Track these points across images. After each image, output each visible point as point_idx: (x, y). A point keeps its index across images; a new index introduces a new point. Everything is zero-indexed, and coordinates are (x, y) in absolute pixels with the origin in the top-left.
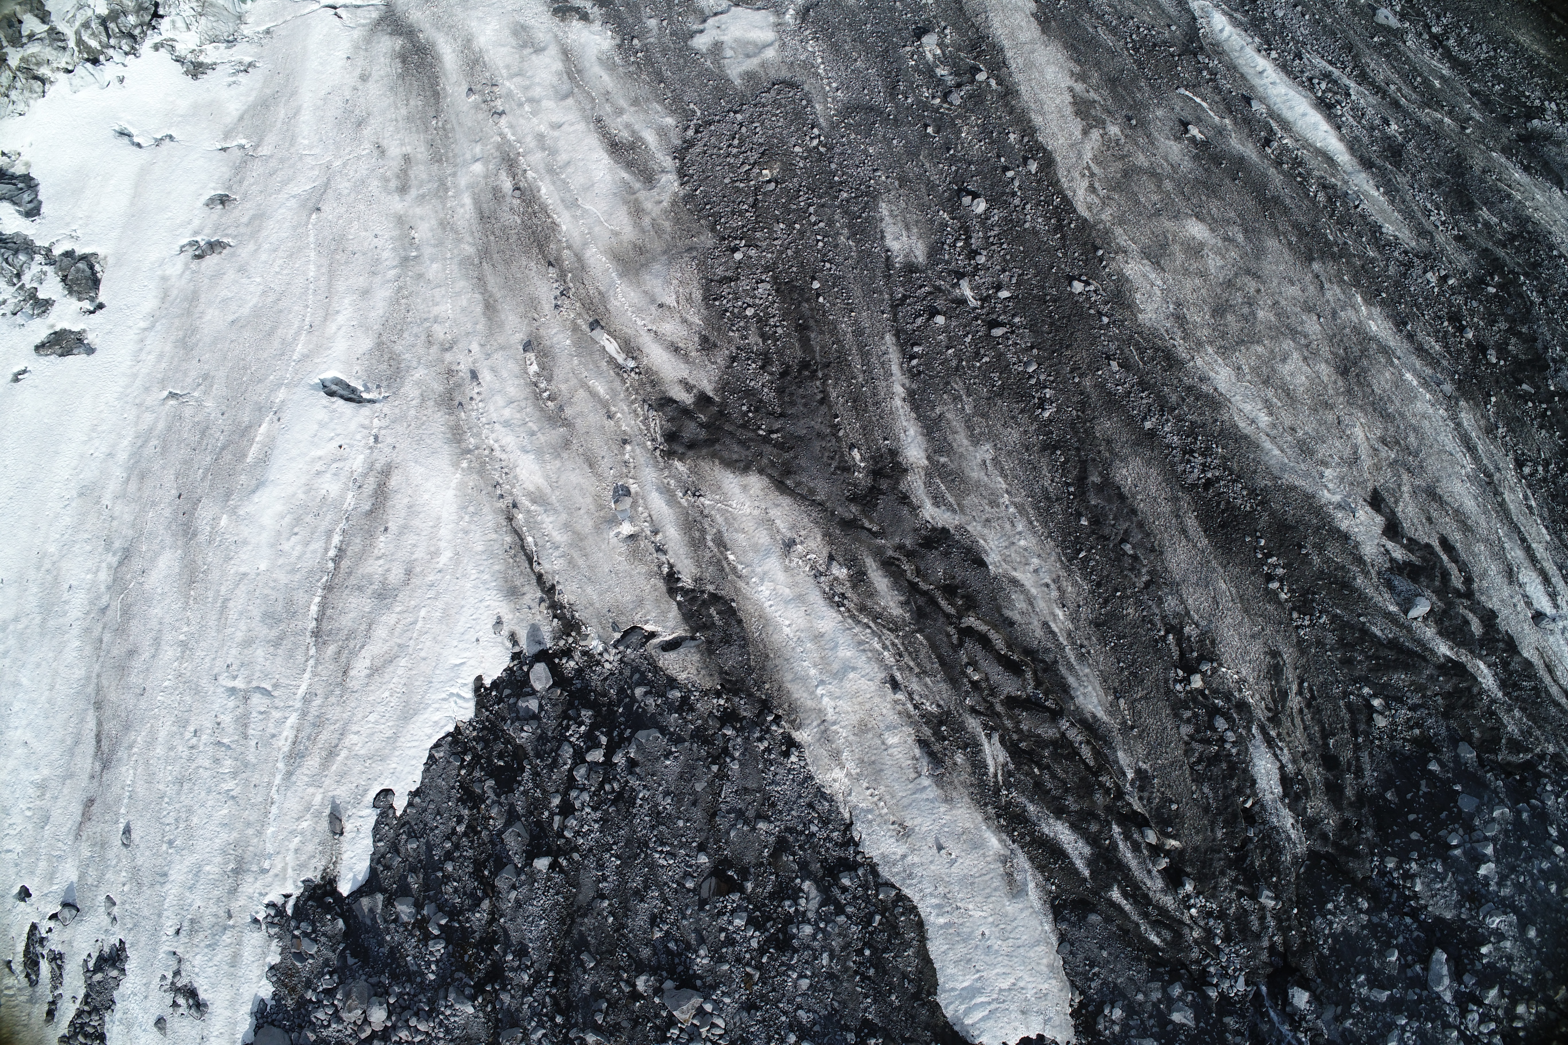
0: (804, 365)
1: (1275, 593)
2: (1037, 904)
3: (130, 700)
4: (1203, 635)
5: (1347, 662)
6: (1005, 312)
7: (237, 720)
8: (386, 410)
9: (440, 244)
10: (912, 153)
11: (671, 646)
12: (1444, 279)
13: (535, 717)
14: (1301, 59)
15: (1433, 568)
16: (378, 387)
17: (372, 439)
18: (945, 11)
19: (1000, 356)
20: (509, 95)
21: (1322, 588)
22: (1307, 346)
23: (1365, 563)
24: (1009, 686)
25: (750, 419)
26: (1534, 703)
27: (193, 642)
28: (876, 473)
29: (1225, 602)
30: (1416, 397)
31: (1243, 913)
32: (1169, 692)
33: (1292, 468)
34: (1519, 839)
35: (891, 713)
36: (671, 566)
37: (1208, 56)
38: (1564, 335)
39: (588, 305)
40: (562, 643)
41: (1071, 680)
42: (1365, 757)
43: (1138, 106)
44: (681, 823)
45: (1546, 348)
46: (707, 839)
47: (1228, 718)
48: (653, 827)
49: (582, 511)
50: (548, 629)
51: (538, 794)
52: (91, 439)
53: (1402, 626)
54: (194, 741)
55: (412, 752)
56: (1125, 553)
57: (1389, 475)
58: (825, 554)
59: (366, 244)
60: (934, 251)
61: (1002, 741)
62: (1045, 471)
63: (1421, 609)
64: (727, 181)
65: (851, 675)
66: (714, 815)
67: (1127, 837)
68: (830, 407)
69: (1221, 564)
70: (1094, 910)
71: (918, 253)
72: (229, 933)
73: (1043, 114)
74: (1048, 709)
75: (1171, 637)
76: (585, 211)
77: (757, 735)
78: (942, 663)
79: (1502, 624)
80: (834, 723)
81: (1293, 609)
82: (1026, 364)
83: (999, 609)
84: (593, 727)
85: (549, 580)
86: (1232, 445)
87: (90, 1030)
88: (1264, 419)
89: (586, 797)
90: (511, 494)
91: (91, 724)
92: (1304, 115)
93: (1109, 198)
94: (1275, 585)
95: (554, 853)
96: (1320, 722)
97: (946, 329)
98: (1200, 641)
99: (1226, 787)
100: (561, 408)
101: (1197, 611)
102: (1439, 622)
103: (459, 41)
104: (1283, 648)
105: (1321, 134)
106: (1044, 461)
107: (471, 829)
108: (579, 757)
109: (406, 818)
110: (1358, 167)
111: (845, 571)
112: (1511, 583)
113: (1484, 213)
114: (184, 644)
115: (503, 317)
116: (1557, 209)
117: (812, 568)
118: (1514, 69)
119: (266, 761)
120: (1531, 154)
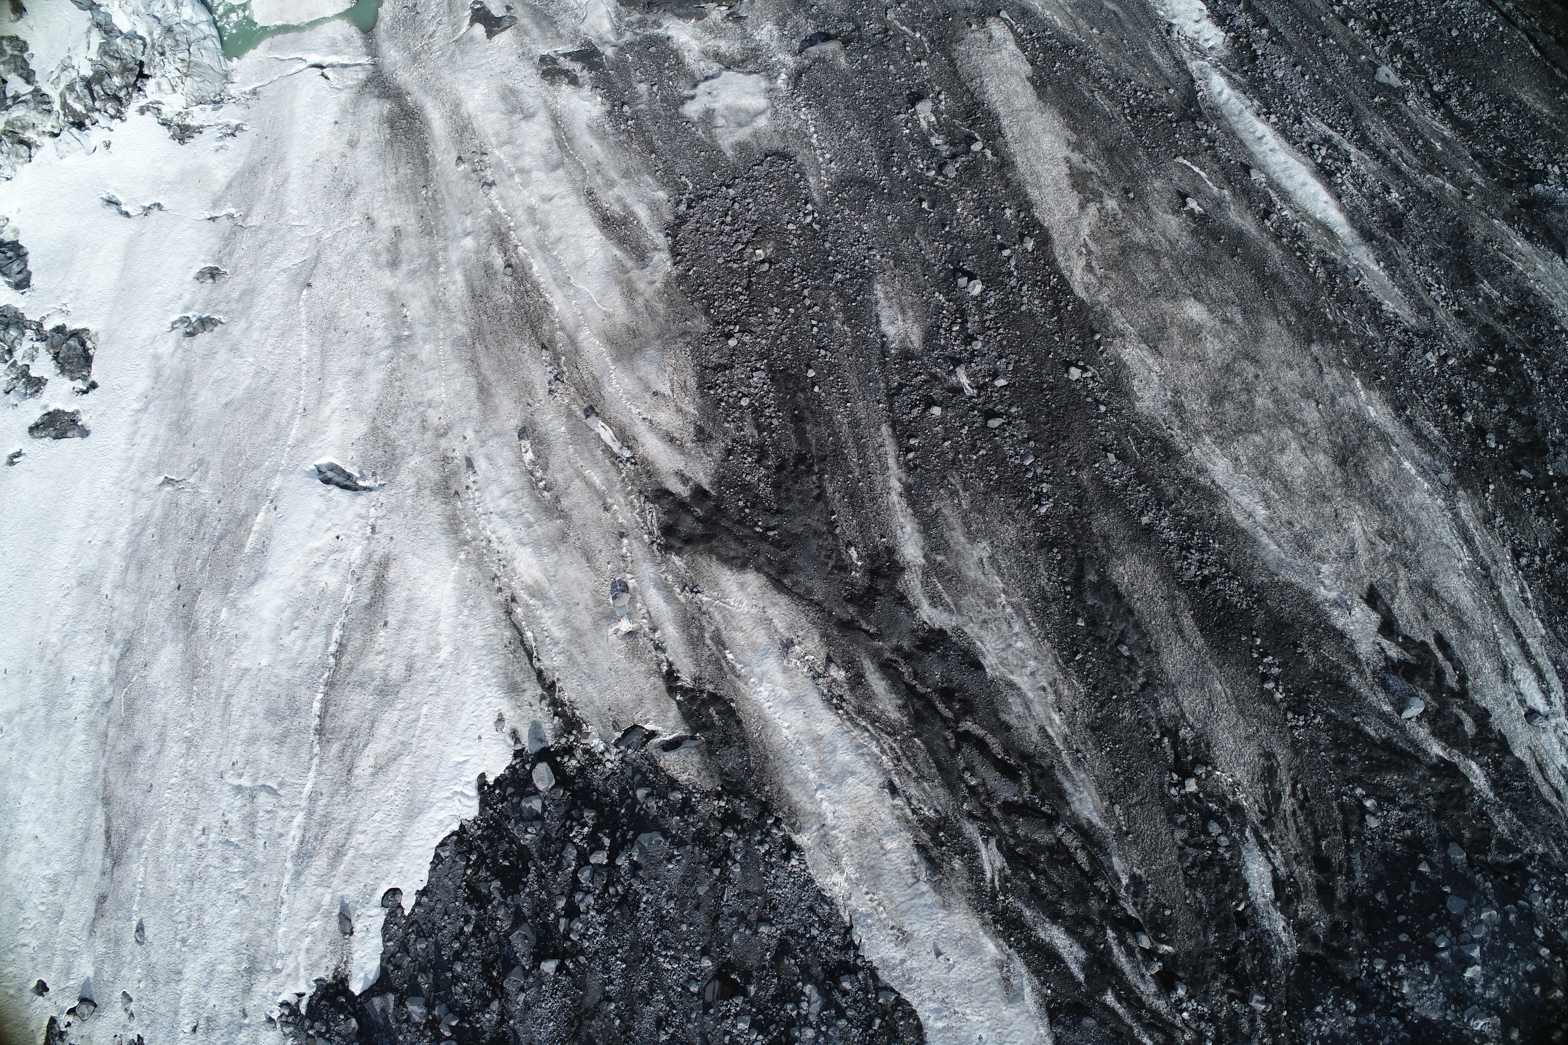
0: (800, 458)
1: (1270, 693)
2: (1033, 1008)
3: (137, 796)
4: (1198, 737)
5: (1341, 762)
6: (1001, 402)
7: (244, 819)
8: (382, 499)
9: (432, 323)
10: (907, 230)
11: (671, 746)
12: (1443, 359)
13: (538, 817)
14: (1301, 123)
15: (1428, 666)
16: (374, 474)
17: (369, 529)
18: (939, 74)
19: (997, 448)
20: (499, 165)
21: (1317, 687)
22: (1305, 435)
23: (1360, 663)
24: (1006, 792)
25: (747, 515)
26: (1525, 803)
27: (197, 738)
28: (874, 573)
29: (1221, 704)
30: (1414, 487)
31: (1234, 1016)
32: (1164, 796)
33: (1289, 564)
34: (1506, 941)
35: (889, 817)
36: (670, 665)
37: (1207, 122)
38: (1564, 415)
39: (583, 390)
40: (563, 741)
41: (1067, 785)
42: (1357, 858)
43: (1136, 177)
44: (684, 927)
45: (1545, 431)
46: (710, 942)
47: (1222, 822)
48: (657, 931)
49: (581, 607)
50: (549, 726)
51: (544, 895)
52: (88, 526)
53: (1395, 726)
54: (203, 839)
55: (418, 851)
56: (1121, 655)
57: (1386, 570)
58: (823, 655)
59: (358, 322)
60: (930, 336)
61: (999, 847)
62: (1042, 570)
63: (1415, 709)
64: (720, 261)
65: (850, 780)
66: (717, 918)
67: (1121, 942)
68: (827, 503)
69: (1216, 664)
70: (1088, 1014)
71: (913, 338)
72: (244, 1032)
73: (1040, 188)
74: (1045, 815)
75: (1166, 740)
76: (578, 291)
77: (758, 838)
78: (940, 768)
79: (1495, 723)
80: (834, 828)
81: (1288, 709)
82: (1024, 457)
83: (995, 713)
84: (596, 828)
85: (549, 677)
86: (1229, 540)
88: (1261, 512)
89: (590, 900)
90: (509, 587)
91: (100, 820)
92: (1304, 184)
93: (1106, 277)
94: (1270, 685)
95: (560, 955)
96: (1313, 824)
97: (942, 420)
98: (1195, 744)
99: (1219, 892)
100: (557, 499)
101: (1193, 713)
102: (1432, 722)
103: (448, 106)
104: (1277, 750)
105: (1321, 205)
106: (1041, 560)
107: (479, 929)
108: (583, 859)
109: (414, 918)
110: (1358, 240)
111: (843, 673)
112: (1505, 681)
113: (1485, 286)
114: (188, 741)
115: (497, 401)
116: (1558, 279)
117: (810, 669)
118: (1517, 129)
119: (274, 861)
120: (1534, 221)
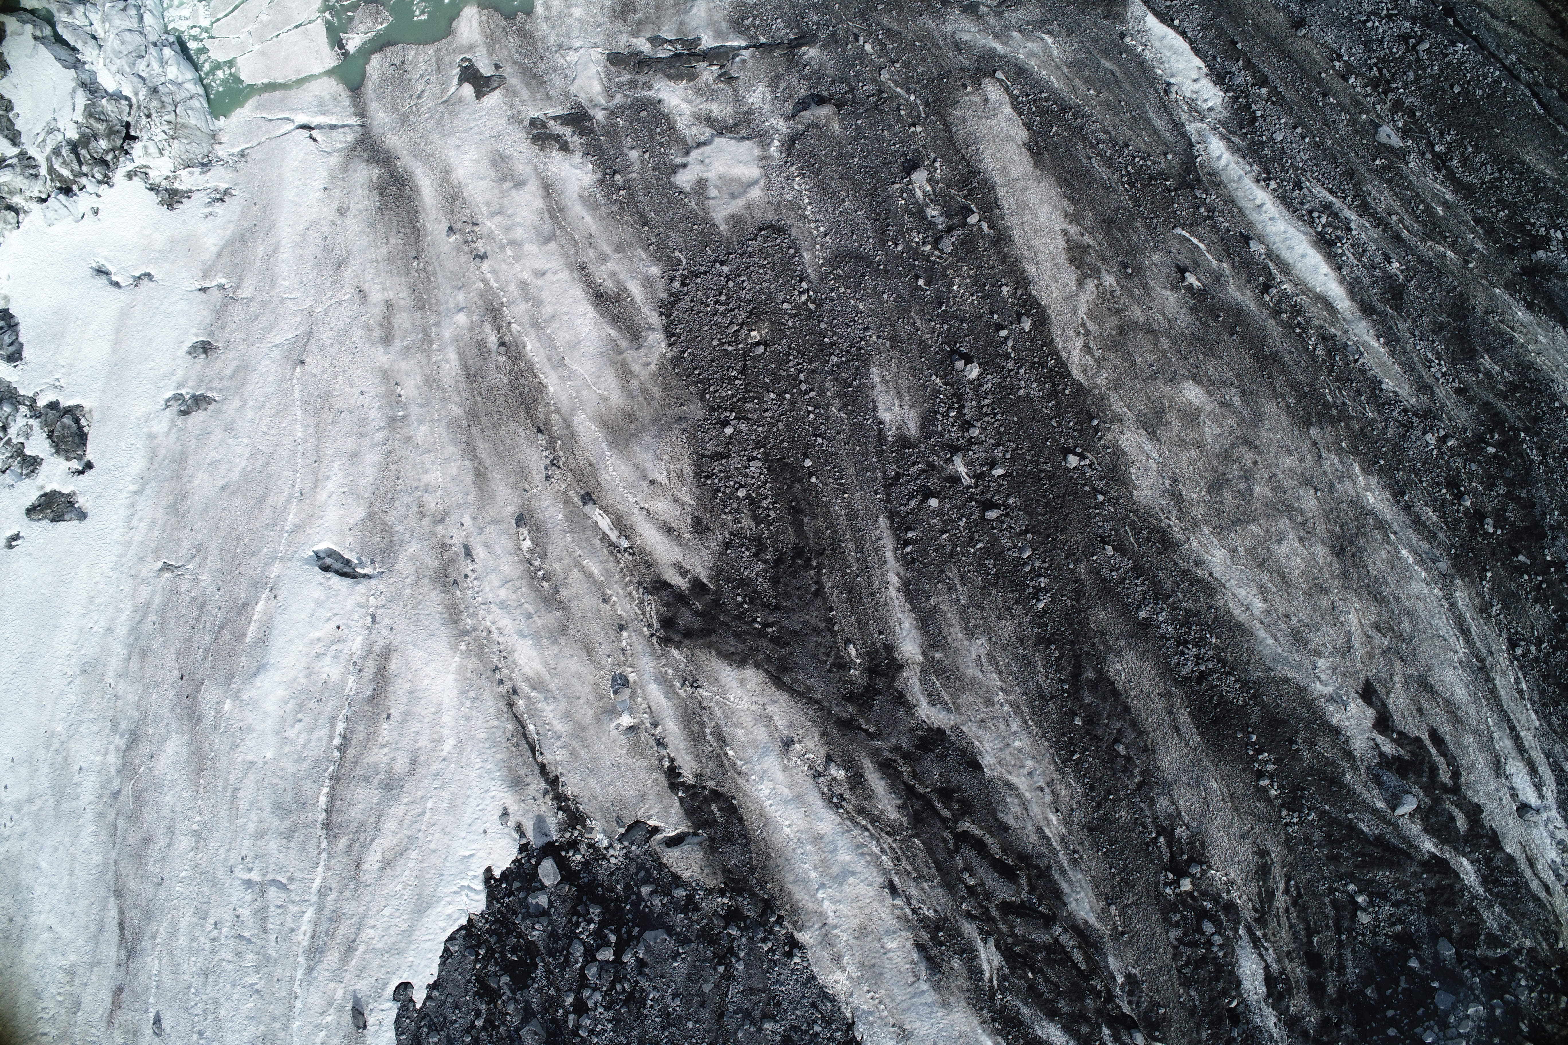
0: (798, 552)
1: (1265, 790)
3: (149, 889)
4: (1193, 836)
5: (1334, 858)
6: (999, 492)
7: (255, 913)
8: (381, 587)
9: (426, 404)
10: (903, 310)
11: (674, 842)
12: (1443, 440)
13: (545, 913)
14: (1301, 189)
15: (1422, 762)
16: (373, 562)
17: (369, 619)
18: (934, 139)
19: (994, 541)
20: (490, 236)
21: (1311, 784)
22: (1303, 524)
23: (1354, 760)
24: (1004, 892)
25: (745, 610)
26: (1514, 898)
27: (206, 832)
28: (872, 671)
29: (1216, 802)
30: (1411, 577)
32: (1160, 895)
33: (1285, 659)
34: (1491, 1036)
35: (890, 917)
36: (672, 760)
37: (1206, 191)
38: (1563, 496)
39: (579, 476)
40: (568, 835)
41: (1064, 886)
42: (1348, 953)
43: (1134, 251)
44: (690, 1025)
45: (1544, 514)
46: (716, 1039)
47: (1216, 921)
48: (664, 1028)
49: (582, 701)
50: (553, 821)
51: (552, 992)
52: (89, 612)
53: (1388, 823)
54: (215, 933)
55: (427, 945)
56: (1118, 754)
57: (1382, 664)
58: (823, 754)
59: (352, 401)
60: (927, 421)
61: (997, 946)
62: (1040, 667)
63: (1409, 806)
65: (851, 880)
66: (722, 1015)
67: (1116, 1039)
68: (825, 599)
69: (1212, 762)
71: (911, 424)
73: (1036, 264)
74: (1042, 915)
75: (1162, 839)
76: (572, 372)
77: (761, 935)
78: (939, 869)
79: (1487, 819)
80: (835, 927)
81: (1282, 806)
82: (1021, 550)
83: (993, 814)
84: (602, 925)
85: (552, 771)
86: (1226, 634)
88: (1258, 605)
89: (598, 997)
90: (511, 679)
91: (113, 912)
92: (1304, 256)
93: (1104, 359)
94: (1265, 783)
96: (1306, 920)
97: (940, 512)
98: (1190, 843)
99: (1212, 990)
100: (556, 590)
101: (1188, 812)
102: (1425, 819)
103: (437, 172)
104: (1272, 847)
105: (1321, 278)
106: (1038, 657)
107: (490, 1023)
108: (590, 955)
109: (426, 1011)
110: (1358, 314)
111: (843, 773)
112: (1497, 776)
113: (1486, 361)
114: (197, 834)
115: (494, 487)
116: (1560, 351)
117: (811, 768)
118: (1519, 192)
119: (287, 956)
120: (1536, 289)
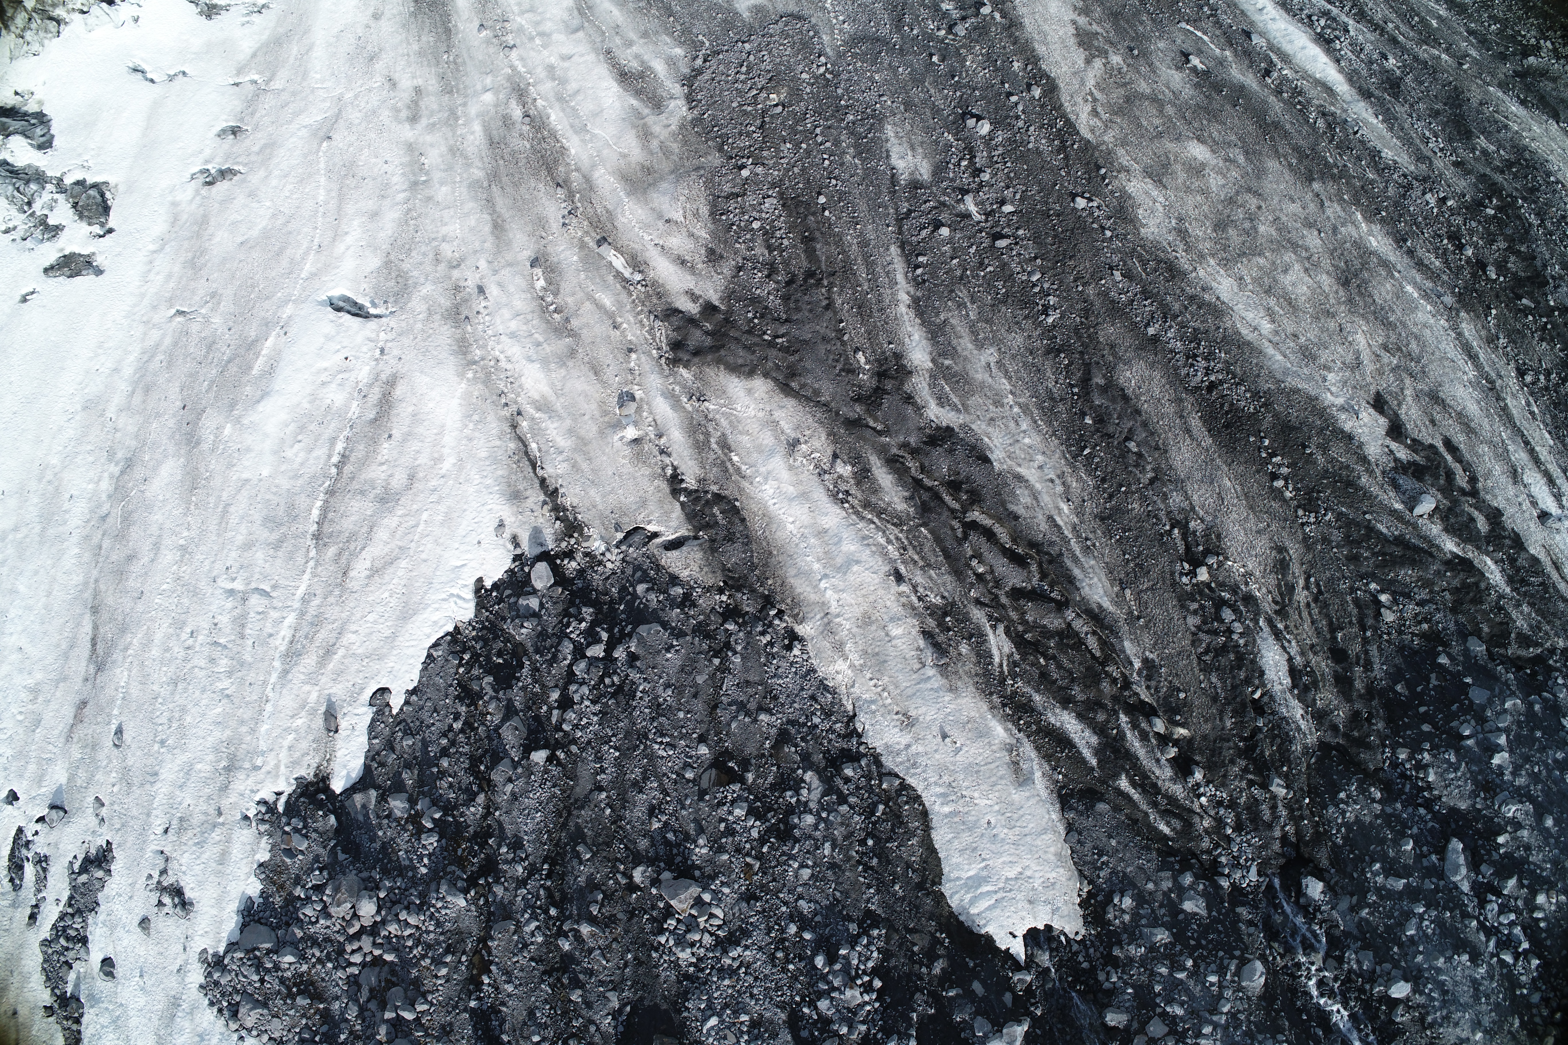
0: (810, 274)
1: (1280, 491)
2: (1044, 794)
3: (127, 603)
4: (1208, 530)
5: (1354, 559)
6: (1009, 226)
7: (234, 620)
8: (392, 324)
9: (449, 168)
10: (917, 80)
11: (674, 545)
12: (1442, 201)
13: (535, 615)
15: (1438, 467)
16: (386, 302)
17: (378, 352)
19: (1004, 266)
20: (521, 30)
21: (1327, 486)
22: (1308, 259)
23: (1369, 463)
24: (1014, 578)
25: (755, 325)
26: (1542, 598)
27: (193, 546)
28: (881, 375)
29: (1230, 498)
30: (1417, 308)
31: (1255, 802)
32: (1174, 584)
33: (1295, 372)
34: (1532, 730)
35: (895, 604)
36: (675, 468)
39: (596, 223)
40: (564, 545)
41: (1077, 572)
42: (1374, 650)
43: (1140, 38)
44: (681, 715)
45: (1545, 266)
46: (708, 730)
47: (1236, 610)
48: (653, 719)
49: (586, 417)
50: (550, 532)
51: (537, 689)
52: (97, 355)
53: (1407, 523)
54: (190, 642)
55: (410, 651)
56: (1129, 451)
57: (1392, 379)
58: (829, 452)
59: (376, 170)
60: (939, 170)
61: (1007, 632)
62: (1049, 373)
63: (1426, 506)
64: (735, 105)
65: (855, 568)
66: (715, 707)
67: (1135, 726)
68: (835, 313)
69: (1225, 462)
70: (1101, 799)
71: (923, 171)
72: (218, 831)
73: (1047, 44)
74: (1052, 600)
75: (1176, 531)
76: (594, 136)
77: (759, 629)
78: (947, 555)
79: (1508, 522)
80: (838, 616)
81: (1298, 507)
82: (1030, 274)
83: (1003, 504)
84: (594, 624)
85: (552, 484)
86: (1235, 351)
87: (73, 933)
88: (1266, 326)
89: (585, 690)
90: (516, 402)
91: (87, 628)
92: (1303, 48)
93: (1112, 121)
94: (1279, 483)
95: (553, 746)
96: (1328, 616)
97: (950, 241)
98: (1206, 535)
100: (567, 320)
101: (1202, 507)
102: (1445, 519)
104: (1289, 544)
106: (1048, 364)
107: (468, 725)
108: (579, 652)
109: (402, 716)
110: (1357, 97)
111: (849, 468)
112: (1515, 483)
113: (1482, 141)
115: (511, 235)
117: (816, 467)
119: (262, 660)
120: (1528, 89)
